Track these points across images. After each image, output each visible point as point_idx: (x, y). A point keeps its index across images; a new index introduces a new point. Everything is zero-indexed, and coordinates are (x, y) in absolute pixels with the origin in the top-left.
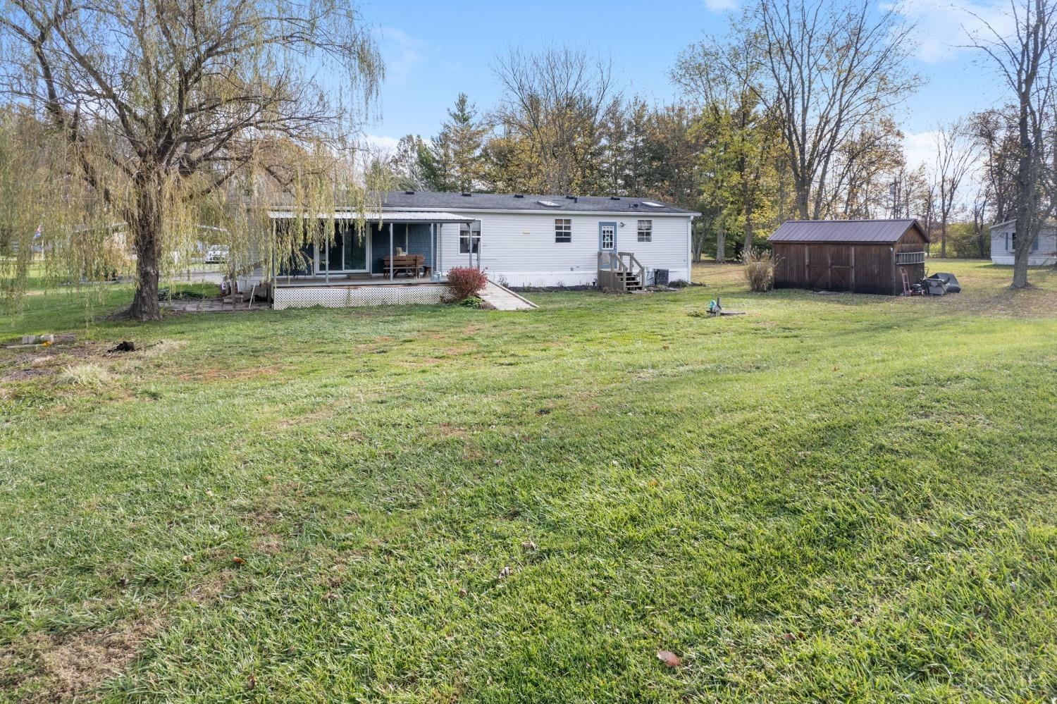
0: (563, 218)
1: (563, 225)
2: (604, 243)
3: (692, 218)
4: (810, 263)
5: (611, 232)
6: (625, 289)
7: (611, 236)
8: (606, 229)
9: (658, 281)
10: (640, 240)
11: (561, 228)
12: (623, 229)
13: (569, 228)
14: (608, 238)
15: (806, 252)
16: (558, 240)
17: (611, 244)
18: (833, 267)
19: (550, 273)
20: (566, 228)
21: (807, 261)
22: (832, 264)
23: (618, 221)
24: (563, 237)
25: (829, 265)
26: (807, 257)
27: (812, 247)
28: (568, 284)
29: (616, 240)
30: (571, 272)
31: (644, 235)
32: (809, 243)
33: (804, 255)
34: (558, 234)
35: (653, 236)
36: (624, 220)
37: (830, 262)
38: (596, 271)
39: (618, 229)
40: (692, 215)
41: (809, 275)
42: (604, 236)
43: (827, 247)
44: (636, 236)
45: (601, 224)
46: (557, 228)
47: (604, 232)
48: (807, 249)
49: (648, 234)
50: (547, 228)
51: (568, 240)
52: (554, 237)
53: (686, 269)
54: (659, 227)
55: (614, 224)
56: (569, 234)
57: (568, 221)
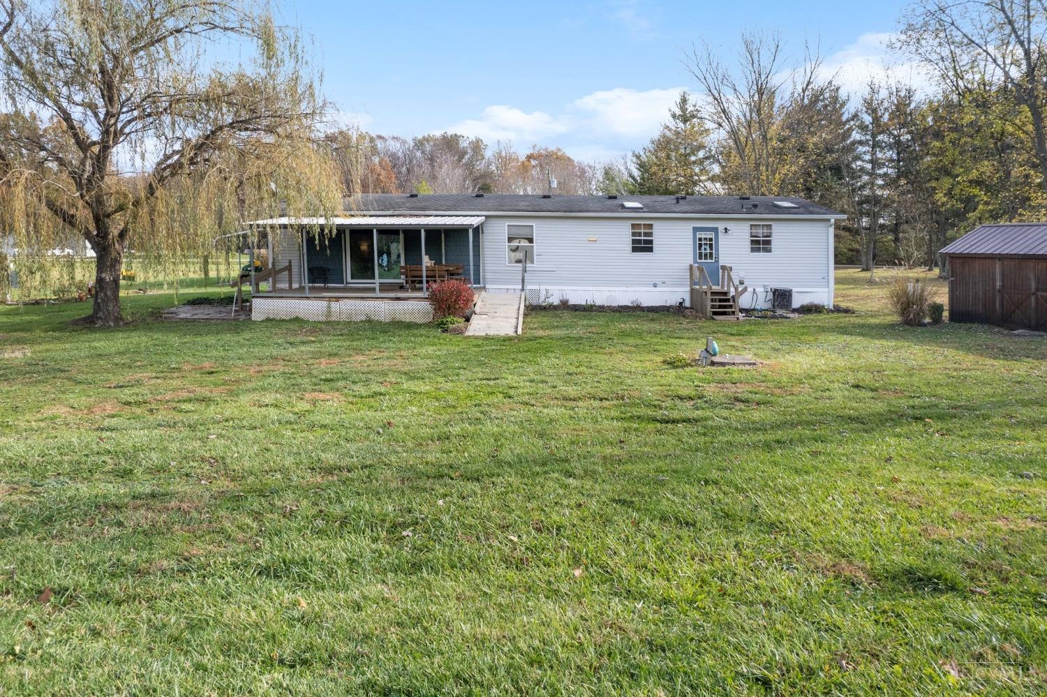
0: (642, 222)
1: (642, 231)
2: (700, 254)
3: (833, 221)
4: (1003, 286)
5: (711, 240)
6: (709, 314)
7: (711, 246)
8: (703, 237)
9: (776, 304)
10: (753, 250)
11: (640, 234)
12: (726, 236)
13: (650, 234)
14: (706, 248)
15: (998, 270)
16: (635, 250)
17: (711, 254)
18: (1039, 293)
19: (626, 289)
20: (646, 234)
21: (998, 284)
22: (1037, 290)
23: (721, 226)
24: (643, 245)
25: (1033, 290)
26: (998, 277)
27: (1005, 262)
28: (646, 303)
29: (717, 250)
30: (654, 289)
31: (761, 244)
32: (1001, 257)
33: (994, 274)
34: (634, 242)
35: (774, 245)
36: (729, 225)
37: (1033, 286)
38: (688, 289)
39: (721, 236)
40: (833, 218)
41: (1002, 306)
42: (700, 245)
43: (1031, 264)
44: (748, 245)
45: (695, 230)
46: (634, 234)
47: (700, 239)
48: (998, 267)
49: (769, 242)
50: (622, 234)
51: (650, 250)
52: (629, 246)
53: (826, 290)
54: (782, 234)
55: (715, 230)
56: (651, 242)
57: (651, 226)
